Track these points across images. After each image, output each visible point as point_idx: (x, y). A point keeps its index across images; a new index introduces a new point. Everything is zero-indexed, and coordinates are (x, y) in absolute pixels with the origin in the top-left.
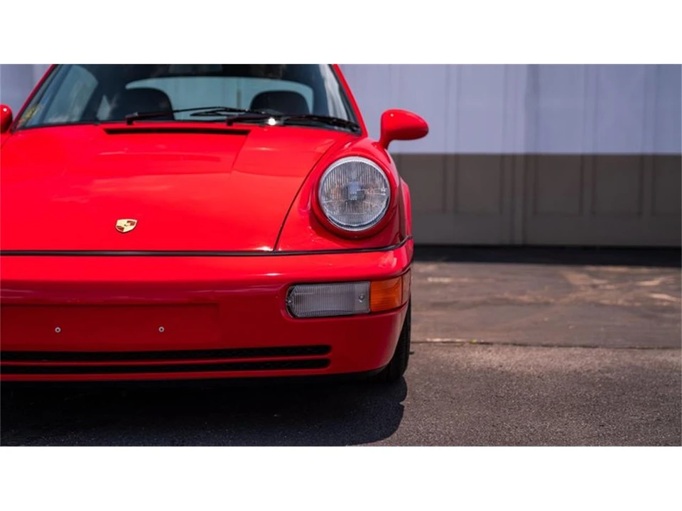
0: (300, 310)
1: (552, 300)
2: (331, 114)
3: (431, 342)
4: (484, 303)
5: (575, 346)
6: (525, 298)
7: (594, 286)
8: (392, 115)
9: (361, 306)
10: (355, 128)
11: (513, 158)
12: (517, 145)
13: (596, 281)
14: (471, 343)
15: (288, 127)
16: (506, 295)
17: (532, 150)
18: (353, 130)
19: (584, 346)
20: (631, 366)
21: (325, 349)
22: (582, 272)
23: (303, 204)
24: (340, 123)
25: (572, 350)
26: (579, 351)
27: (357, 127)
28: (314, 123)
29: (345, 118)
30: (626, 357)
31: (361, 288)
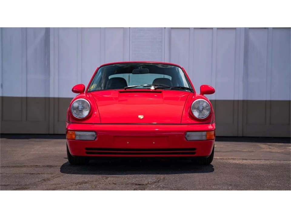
0: (189, 139)
1: (254, 151)
2: (185, 87)
3: (216, 159)
4: (230, 151)
5: (262, 160)
6: (245, 150)
7: (270, 148)
8: (203, 87)
9: (204, 138)
10: (192, 91)
11: (238, 101)
12: (240, 97)
13: (271, 147)
14: (229, 159)
15: (172, 90)
16: (238, 150)
17: (245, 99)
18: (191, 91)
19: (265, 160)
20: (279, 163)
21: (194, 149)
22: (265, 145)
23: (186, 111)
24: (187, 89)
25: (261, 161)
26: (264, 161)
27: (193, 90)
28: (180, 89)
29: (188, 87)
30: (278, 162)
31: (204, 133)
